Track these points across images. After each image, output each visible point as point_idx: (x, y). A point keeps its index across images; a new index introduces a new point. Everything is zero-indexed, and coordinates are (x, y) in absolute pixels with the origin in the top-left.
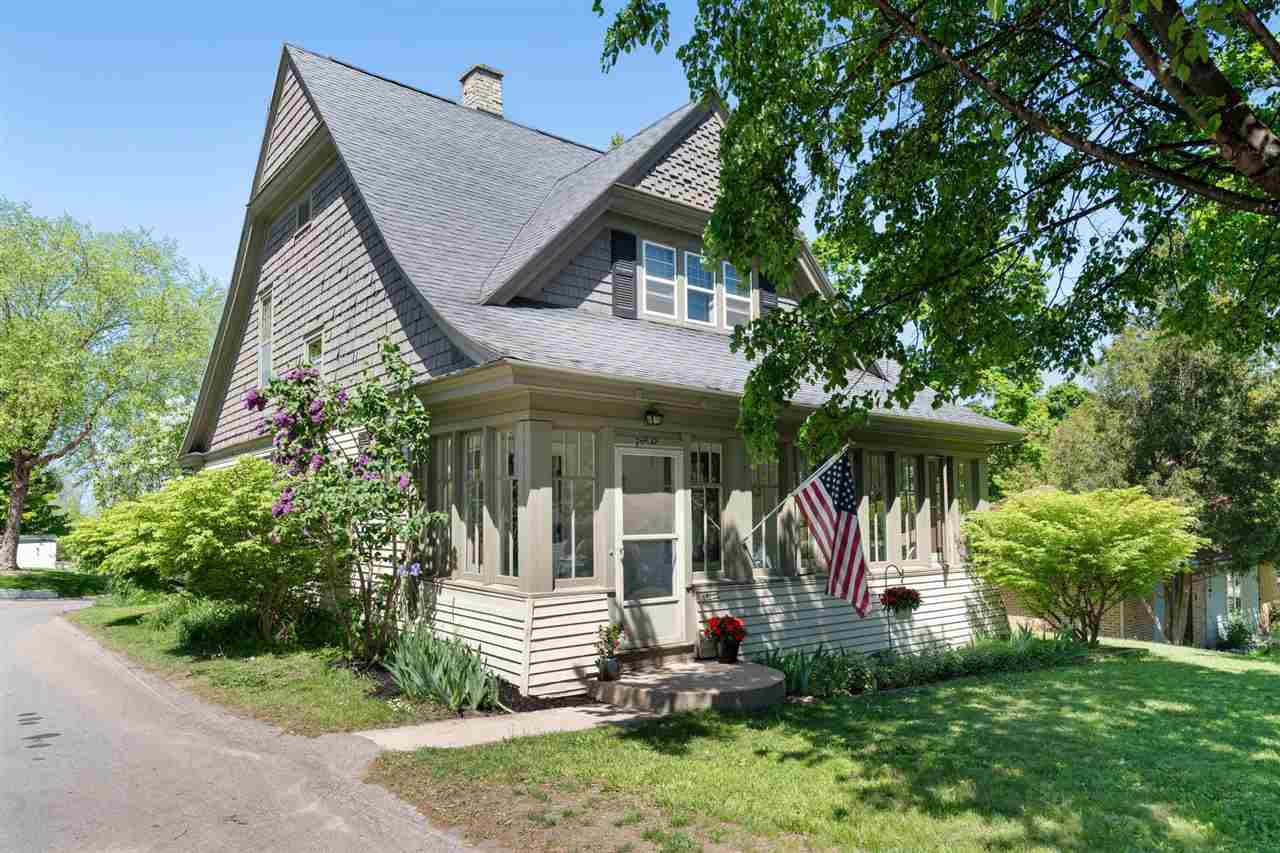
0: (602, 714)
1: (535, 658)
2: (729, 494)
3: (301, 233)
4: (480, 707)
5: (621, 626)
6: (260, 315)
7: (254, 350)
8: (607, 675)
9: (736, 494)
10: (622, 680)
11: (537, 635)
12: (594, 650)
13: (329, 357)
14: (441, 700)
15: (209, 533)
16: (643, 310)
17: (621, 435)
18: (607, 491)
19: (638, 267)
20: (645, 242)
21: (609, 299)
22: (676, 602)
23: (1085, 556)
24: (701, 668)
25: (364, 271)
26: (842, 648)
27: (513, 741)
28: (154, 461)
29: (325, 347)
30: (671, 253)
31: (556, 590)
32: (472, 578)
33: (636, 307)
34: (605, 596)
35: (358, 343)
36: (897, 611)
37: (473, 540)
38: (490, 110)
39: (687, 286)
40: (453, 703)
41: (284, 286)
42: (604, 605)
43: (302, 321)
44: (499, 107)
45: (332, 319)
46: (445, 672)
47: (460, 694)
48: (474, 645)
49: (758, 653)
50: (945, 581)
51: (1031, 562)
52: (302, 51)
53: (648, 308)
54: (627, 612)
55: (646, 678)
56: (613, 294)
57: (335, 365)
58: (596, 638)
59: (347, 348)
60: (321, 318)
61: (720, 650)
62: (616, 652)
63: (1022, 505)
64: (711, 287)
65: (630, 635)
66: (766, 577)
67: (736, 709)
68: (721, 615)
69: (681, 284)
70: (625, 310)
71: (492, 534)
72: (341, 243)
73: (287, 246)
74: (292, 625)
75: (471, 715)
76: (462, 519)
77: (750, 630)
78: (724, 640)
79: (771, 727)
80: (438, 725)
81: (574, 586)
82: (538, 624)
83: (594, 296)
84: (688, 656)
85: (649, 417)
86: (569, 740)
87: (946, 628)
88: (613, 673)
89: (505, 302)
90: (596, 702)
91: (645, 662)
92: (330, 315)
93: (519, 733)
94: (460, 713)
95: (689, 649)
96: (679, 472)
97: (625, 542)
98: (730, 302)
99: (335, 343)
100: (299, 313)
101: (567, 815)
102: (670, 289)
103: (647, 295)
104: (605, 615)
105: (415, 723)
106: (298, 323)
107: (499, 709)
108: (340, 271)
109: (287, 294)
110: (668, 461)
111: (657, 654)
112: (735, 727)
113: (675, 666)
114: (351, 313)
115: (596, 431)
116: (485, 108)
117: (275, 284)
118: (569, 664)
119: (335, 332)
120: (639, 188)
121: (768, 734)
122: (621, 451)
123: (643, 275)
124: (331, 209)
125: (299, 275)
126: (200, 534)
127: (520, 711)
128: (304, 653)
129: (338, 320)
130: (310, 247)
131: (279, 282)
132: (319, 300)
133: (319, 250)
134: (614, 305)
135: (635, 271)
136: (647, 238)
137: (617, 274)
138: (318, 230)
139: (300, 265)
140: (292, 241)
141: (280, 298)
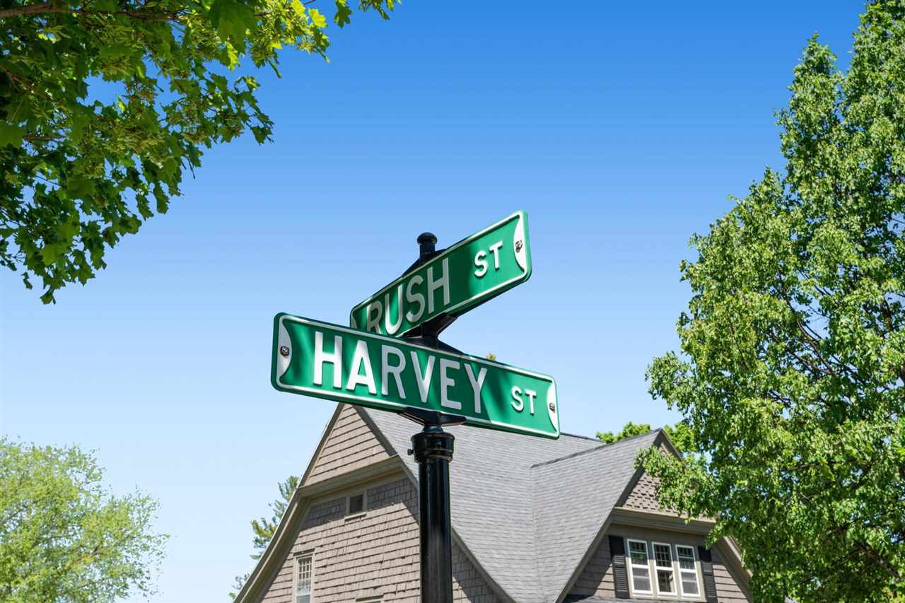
3: (353, 518)
6: (295, 570)
16: (633, 591)
19: (627, 558)
20: (628, 540)
21: (612, 586)
30: (644, 544)
33: (628, 589)
39: (656, 568)
41: (329, 554)
43: (354, 586)
45: (394, 593)
53: (636, 588)
56: (615, 582)
60: (378, 590)
64: (669, 565)
69: (653, 567)
70: (622, 593)
72: (403, 537)
73: (333, 524)
83: (602, 585)
98: (684, 575)
102: (645, 572)
103: (634, 579)
106: (349, 588)
108: (403, 558)
109: (332, 561)
117: (317, 550)
120: (625, 507)
123: (631, 565)
124: (391, 509)
125: (351, 549)
129: (401, 595)
130: (364, 532)
131: (322, 549)
132: (375, 575)
133: (376, 536)
134: (615, 590)
135: (625, 562)
136: (630, 537)
137: (615, 567)
138: (375, 521)
139: (350, 542)
140: (342, 522)
141: (324, 563)
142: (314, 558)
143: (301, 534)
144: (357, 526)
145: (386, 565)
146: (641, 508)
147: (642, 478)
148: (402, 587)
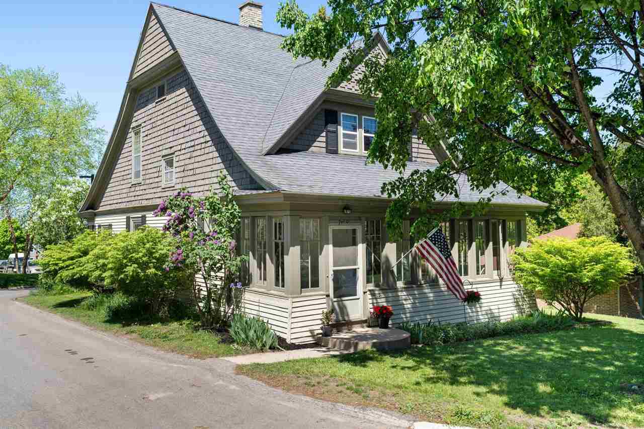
0: (324, 352)
1: (294, 326)
2: (385, 245)
3: (159, 101)
4: (270, 348)
5: (333, 311)
6: (133, 139)
7: (129, 158)
8: (326, 334)
9: (388, 245)
10: (333, 336)
11: (294, 315)
12: (320, 322)
13: (178, 170)
14: (253, 344)
15: (136, 266)
16: (341, 149)
17: (332, 219)
18: (325, 246)
19: (339, 127)
20: (342, 114)
21: (324, 145)
22: (358, 299)
23: (569, 273)
24: (370, 331)
25: (199, 129)
26: (439, 322)
27: (290, 361)
28: (64, 213)
29: (175, 164)
30: (355, 117)
31: (303, 294)
32: (261, 287)
33: (337, 148)
34: (325, 297)
35: (196, 165)
36: (468, 303)
37: (260, 269)
38: (256, 26)
39: (364, 134)
40: (259, 345)
41: (149, 127)
42: (324, 301)
43: (161, 148)
44: (261, 24)
45: (180, 150)
46: (255, 331)
47: (262, 341)
48: (265, 320)
49: (399, 324)
50: (501, 286)
51: (544, 276)
52: (160, 5)
53: (344, 148)
54: (335, 304)
55: (344, 335)
56: (327, 142)
57: (182, 174)
58: (320, 317)
59: (191, 167)
60: (173, 149)
61: (380, 322)
62: (330, 323)
63: (541, 246)
65: (337, 314)
66: (403, 286)
67: (385, 349)
68: (381, 305)
69: (361, 134)
70: (332, 150)
71: (271, 267)
72: (185, 112)
73: (150, 106)
74: (166, 308)
75: (266, 351)
76: (254, 258)
77: (394, 312)
78: (381, 317)
79: (401, 356)
80: (253, 355)
81: (309, 292)
82: (295, 310)
83: (316, 144)
84: (365, 325)
85: (345, 211)
86: (314, 361)
87: (501, 310)
88: (329, 333)
89: (274, 153)
90: (321, 346)
91: (344, 328)
92: (179, 148)
93: (291, 358)
94: (262, 350)
95: (365, 321)
96: (359, 235)
97: (334, 271)
99: (182, 163)
100: (158, 144)
101: (318, 383)
102: (354, 137)
103: (344, 141)
104: (325, 306)
105: (243, 354)
106: (158, 149)
107: (278, 348)
108: (184, 126)
109: (150, 132)
110: (354, 231)
111: (349, 324)
112: (384, 357)
113: (359, 330)
114: (192, 149)
115: (320, 218)
116: (253, 25)
117: (143, 125)
118: (307, 329)
119: (182, 157)
120: (339, 89)
121: (399, 359)
122: (332, 227)
123: (341, 131)
124: (178, 92)
125: (159, 123)
126: (131, 266)
127: (288, 350)
128: (176, 323)
129: (183, 152)
130: (165, 110)
131: (145, 124)
132: (171, 139)
133: (171, 113)
134: (326, 148)
135: (337, 129)
136: (343, 111)
137: (328, 132)
138: (171, 102)
139: (159, 118)
140: (154, 104)
141: (146, 133)
142: (142, 130)
143: (135, 115)
144: (161, 106)
145: (176, 132)
146: (353, 90)
147: (357, 68)
148: (183, 146)
